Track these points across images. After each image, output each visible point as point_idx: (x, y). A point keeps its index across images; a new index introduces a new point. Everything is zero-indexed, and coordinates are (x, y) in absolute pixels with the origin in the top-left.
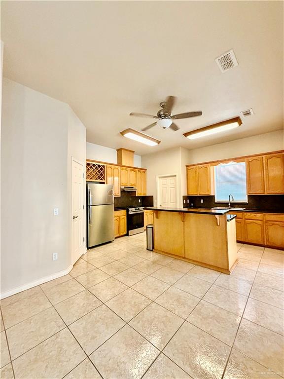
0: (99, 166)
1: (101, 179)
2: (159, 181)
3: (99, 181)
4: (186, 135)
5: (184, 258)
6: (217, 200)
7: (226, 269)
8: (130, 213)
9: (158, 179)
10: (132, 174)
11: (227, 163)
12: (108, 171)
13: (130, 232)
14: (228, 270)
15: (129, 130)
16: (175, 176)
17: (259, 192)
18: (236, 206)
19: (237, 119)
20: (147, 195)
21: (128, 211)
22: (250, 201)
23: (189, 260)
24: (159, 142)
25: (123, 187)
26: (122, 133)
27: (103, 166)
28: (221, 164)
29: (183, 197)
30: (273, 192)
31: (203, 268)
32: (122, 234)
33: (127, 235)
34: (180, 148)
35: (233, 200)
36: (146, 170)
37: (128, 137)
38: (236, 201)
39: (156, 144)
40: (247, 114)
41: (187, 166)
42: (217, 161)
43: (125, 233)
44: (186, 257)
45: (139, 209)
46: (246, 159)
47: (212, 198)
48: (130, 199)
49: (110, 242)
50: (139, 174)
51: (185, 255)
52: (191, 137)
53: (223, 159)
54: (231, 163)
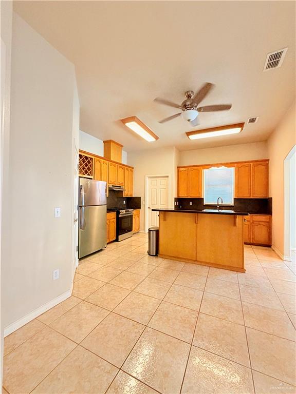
0: (86, 158)
1: (88, 175)
2: (148, 181)
3: (86, 176)
4: (189, 134)
5: (196, 261)
6: (205, 203)
7: (241, 267)
8: (120, 216)
9: (147, 179)
10: (120, 171)
11: (218, 167)
12: (97, 166)
13: (120, 237)
14: (243, 268)
15: (133, 119)
16: (168, 177)
17: (246, 195)
18: (224, 208)
19: (241, 125)
20: (133, 196)
21: (118, 213)
22: (236, 204)
23: (201, 262)
24: (157, 138)
25: (111, 186)
26: (124, 121)
27: (91, 159)
28: (213, 168)
29: (175, 198)
30: (257, 196)
31: (218, 270)
32: (111, 240)
33: (117, 240)
34: (174, 148)
35: (222, 203)
36: (133, 168)
37: (129, 126)
38: (225, 203)
39: (155, 140)
40: (252, 120)
41: (178, 167)
42: (209, 165)
43: (115, 239)
44: (198, 260)
45: (129, 211)
46: (236, 165)
47: (201, 200)
48: (116, 200)
49: (101, 250)
50: (127, 172)
51: (196, 258)
52: (192, 137)
53: (216, 163)
54: (223, 167)
